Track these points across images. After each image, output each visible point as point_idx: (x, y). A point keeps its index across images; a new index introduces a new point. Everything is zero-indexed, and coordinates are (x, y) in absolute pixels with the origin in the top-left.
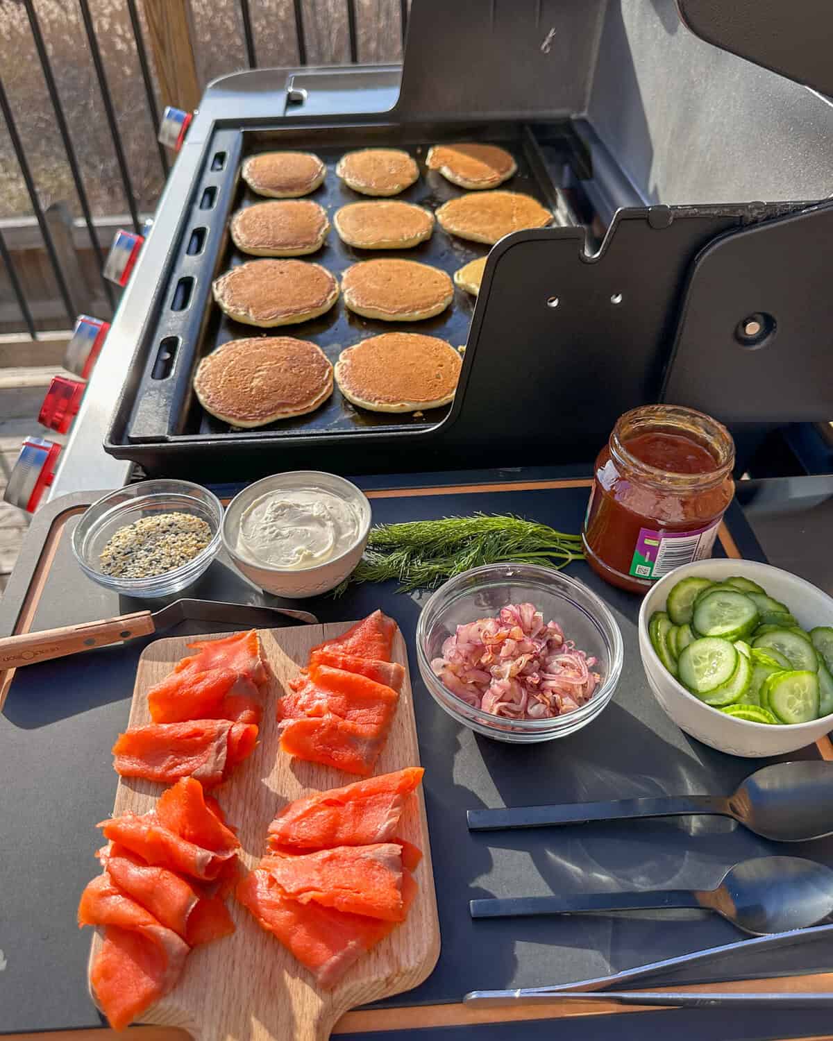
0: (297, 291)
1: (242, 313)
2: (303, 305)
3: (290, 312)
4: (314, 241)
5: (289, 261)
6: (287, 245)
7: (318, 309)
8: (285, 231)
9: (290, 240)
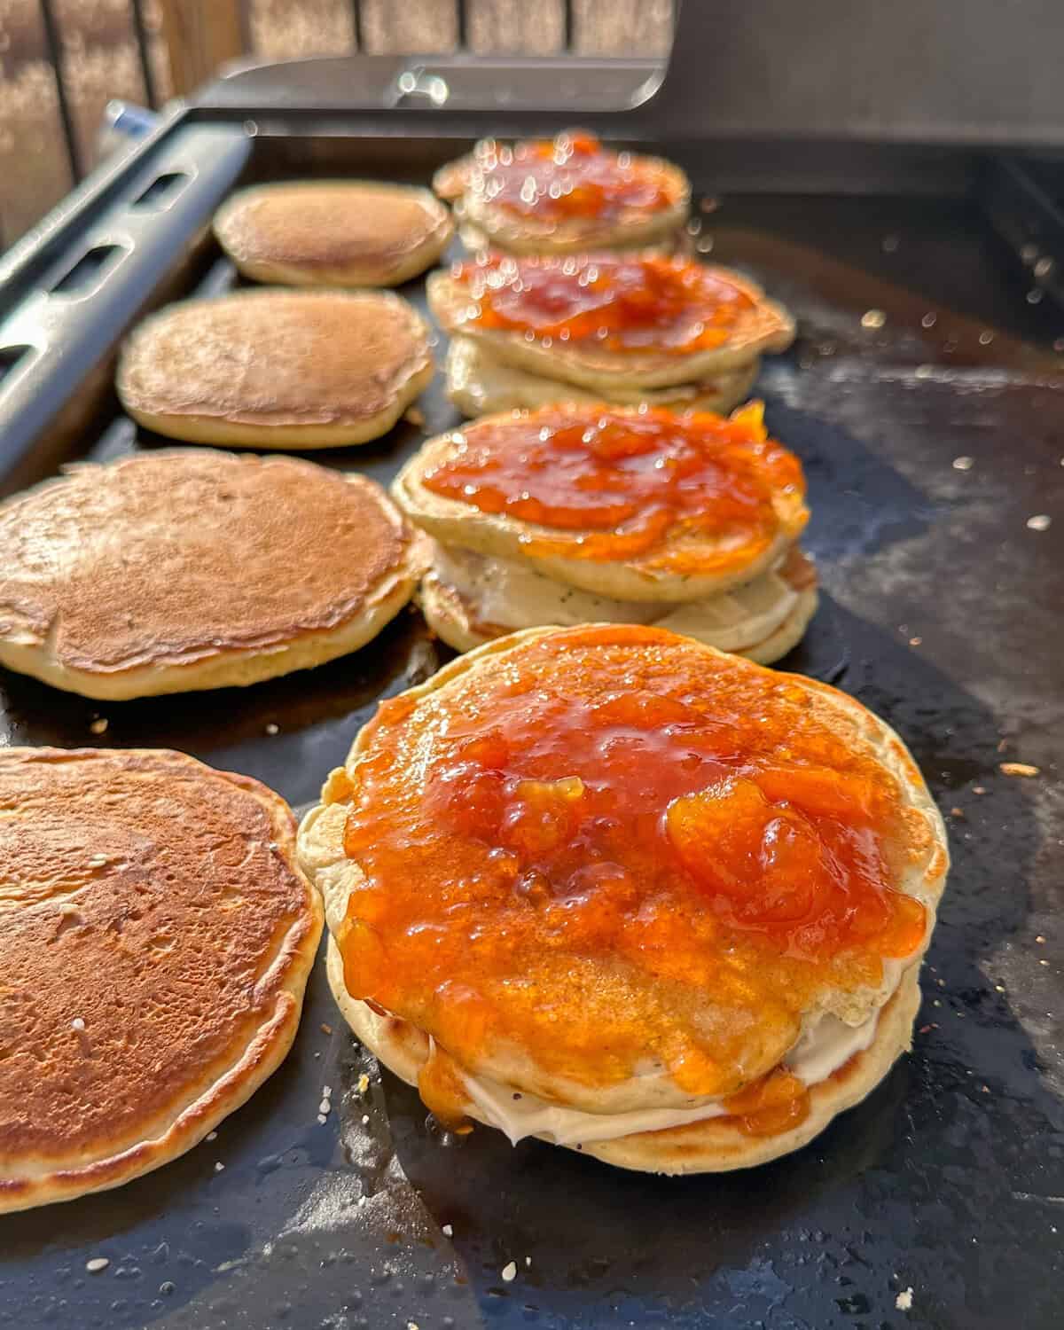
0: (256, 567)
1: (25, 639)
2: (266, 623)
3: (209, 645)
4: (370, 407)
5: (270, 463)
6: (285, 410)
7: (323, 639)
8: (284, 372)
9: (298, 399)
